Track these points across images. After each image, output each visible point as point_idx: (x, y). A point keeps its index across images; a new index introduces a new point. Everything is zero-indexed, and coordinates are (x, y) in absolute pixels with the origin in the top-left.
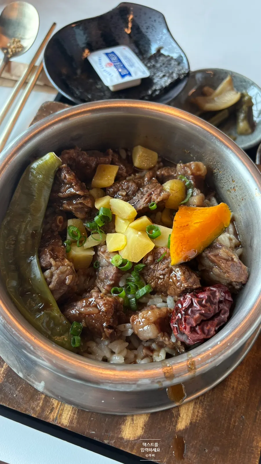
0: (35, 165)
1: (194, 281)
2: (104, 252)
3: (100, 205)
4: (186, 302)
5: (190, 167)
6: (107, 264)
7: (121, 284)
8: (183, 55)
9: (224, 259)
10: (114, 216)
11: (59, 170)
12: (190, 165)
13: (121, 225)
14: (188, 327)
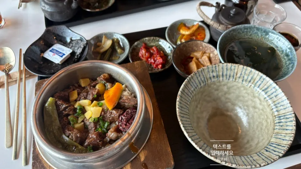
0: (46, 105)
1: (120, 111)
2: (86, 120)
3: (76, 106)
5: (101, 77)
6: (90, 123)
7: (98, 127)
8: (81, 37)
10: (84, 107)
11: (56, 102)
13: (87, 108)
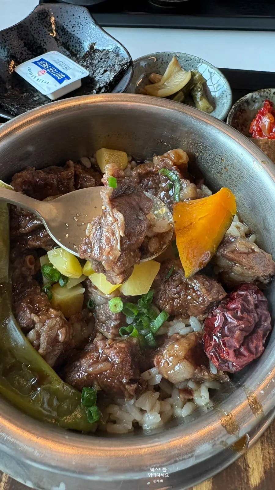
4: (217, 319)
5: (168, 157)
6: (104, 300)
7: (129, 321)
8: (119, 45)
9: (244, 253)
12: (169, 154)
14: (231, 352)
